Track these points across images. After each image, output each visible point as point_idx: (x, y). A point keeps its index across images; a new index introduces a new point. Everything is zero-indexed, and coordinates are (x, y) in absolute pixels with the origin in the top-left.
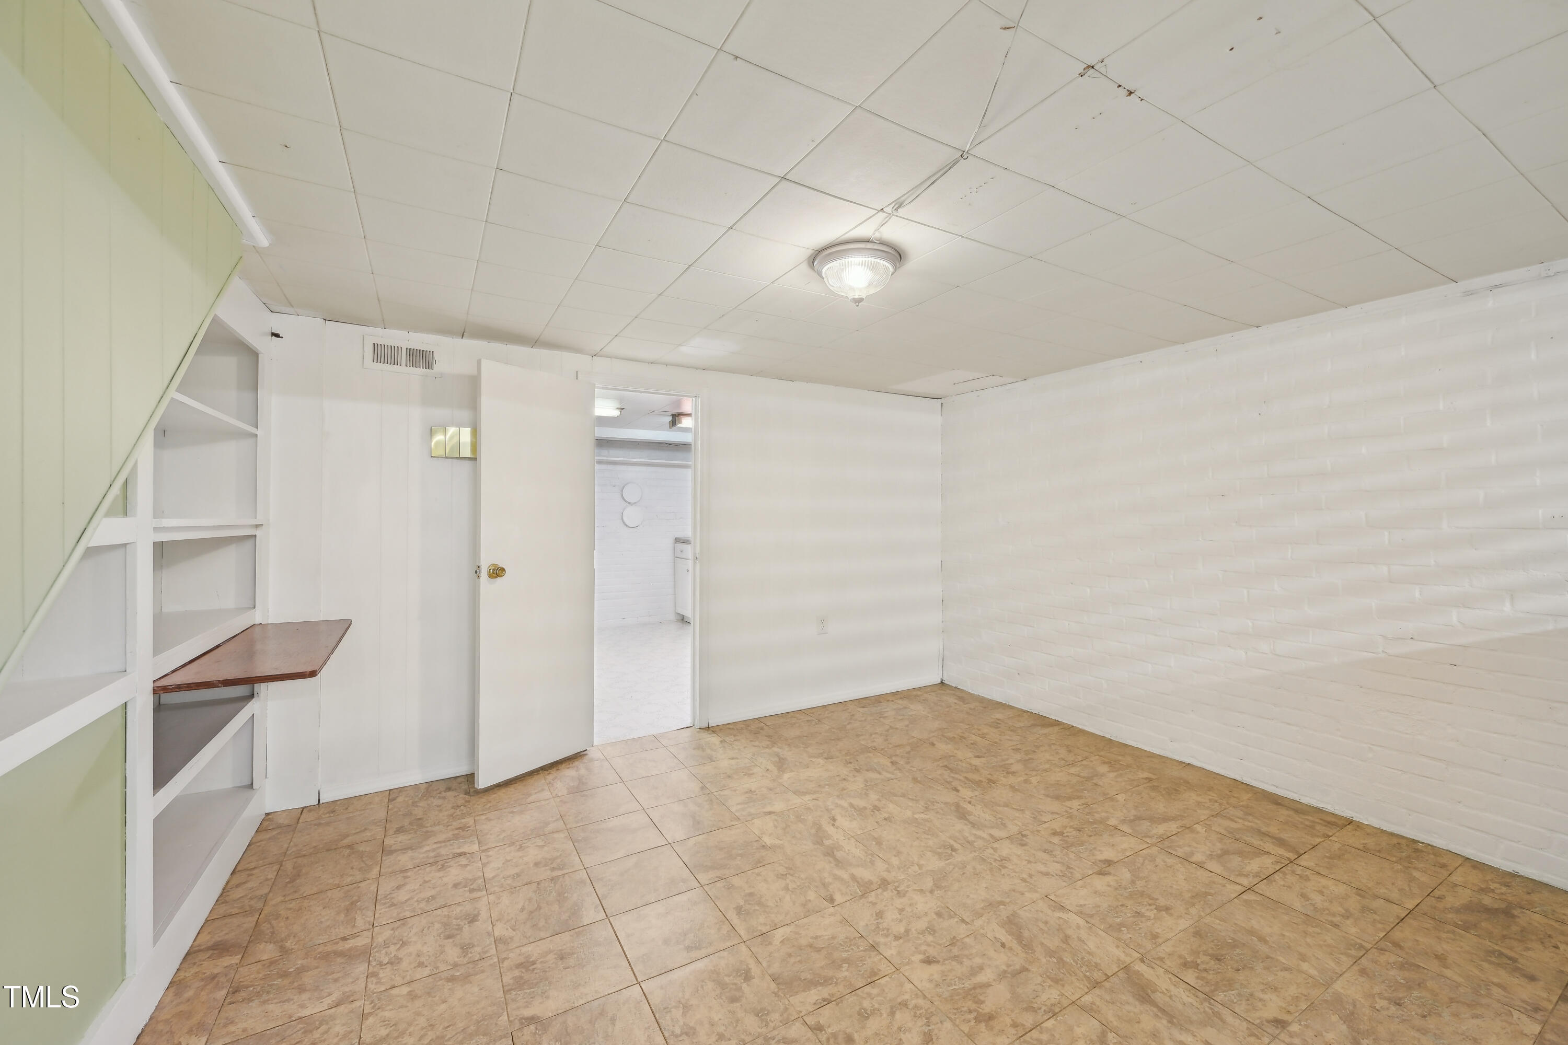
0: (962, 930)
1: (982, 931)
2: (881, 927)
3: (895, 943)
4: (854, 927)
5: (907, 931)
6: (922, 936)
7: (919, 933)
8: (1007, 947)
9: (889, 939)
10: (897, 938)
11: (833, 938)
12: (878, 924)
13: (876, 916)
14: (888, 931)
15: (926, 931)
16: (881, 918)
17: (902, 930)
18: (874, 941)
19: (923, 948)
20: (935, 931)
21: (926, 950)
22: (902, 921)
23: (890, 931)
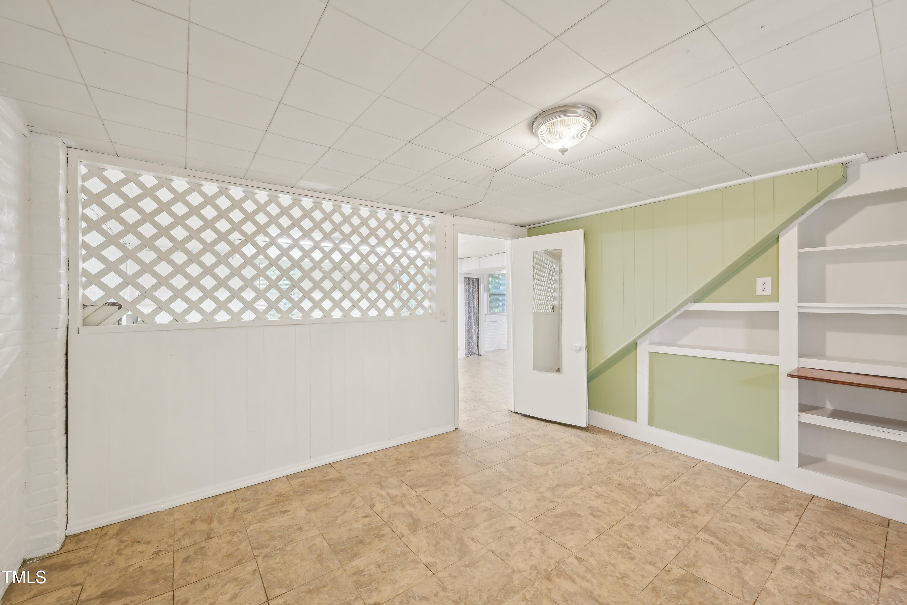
0: (494, 546)
1: (483, 546)
2: (540, 543)
3: (530, 535)
4: (555, 543)
5: (525, 542)
6: (517, 541)
7: (518, 542)
8: (471, 539)
9: (534, 537)
10: (530, 538)
11: (563, 535)
12: (542, 545)
13: (545, 550)
14: (536, 541)
15: (514, 543)
16: (542, 549)
17: (528, 543)
18: (542, 535)
19: (515, 534)
20: (509, 544)
21: (514, 533)
22: (529, 548)
23: (535, 541)
